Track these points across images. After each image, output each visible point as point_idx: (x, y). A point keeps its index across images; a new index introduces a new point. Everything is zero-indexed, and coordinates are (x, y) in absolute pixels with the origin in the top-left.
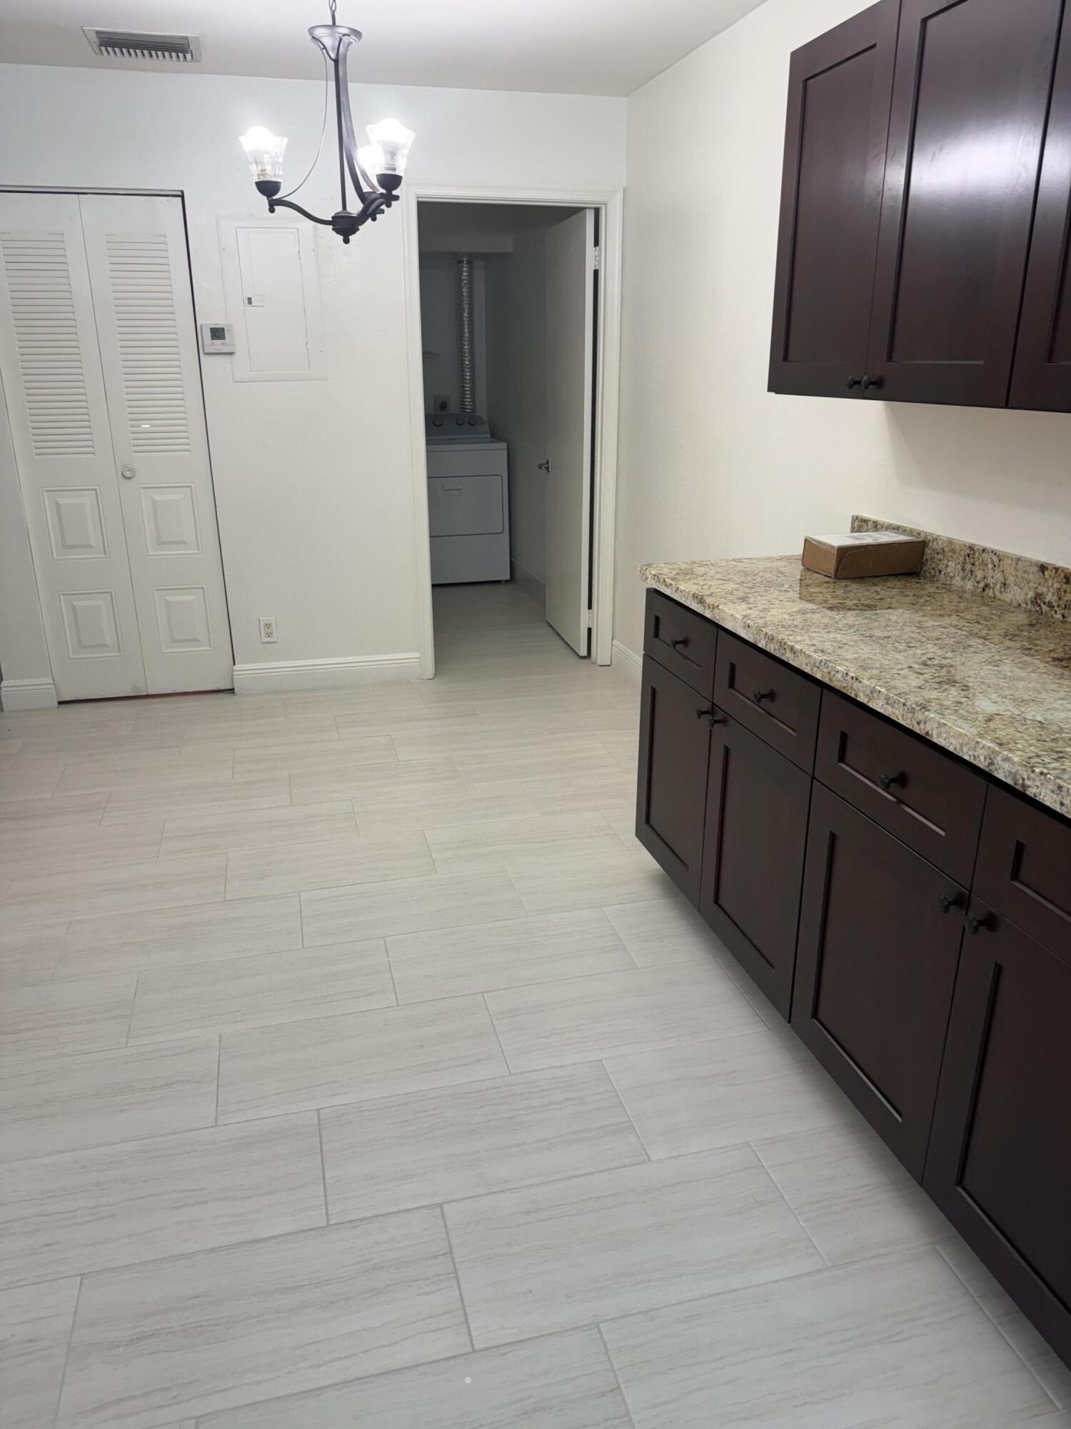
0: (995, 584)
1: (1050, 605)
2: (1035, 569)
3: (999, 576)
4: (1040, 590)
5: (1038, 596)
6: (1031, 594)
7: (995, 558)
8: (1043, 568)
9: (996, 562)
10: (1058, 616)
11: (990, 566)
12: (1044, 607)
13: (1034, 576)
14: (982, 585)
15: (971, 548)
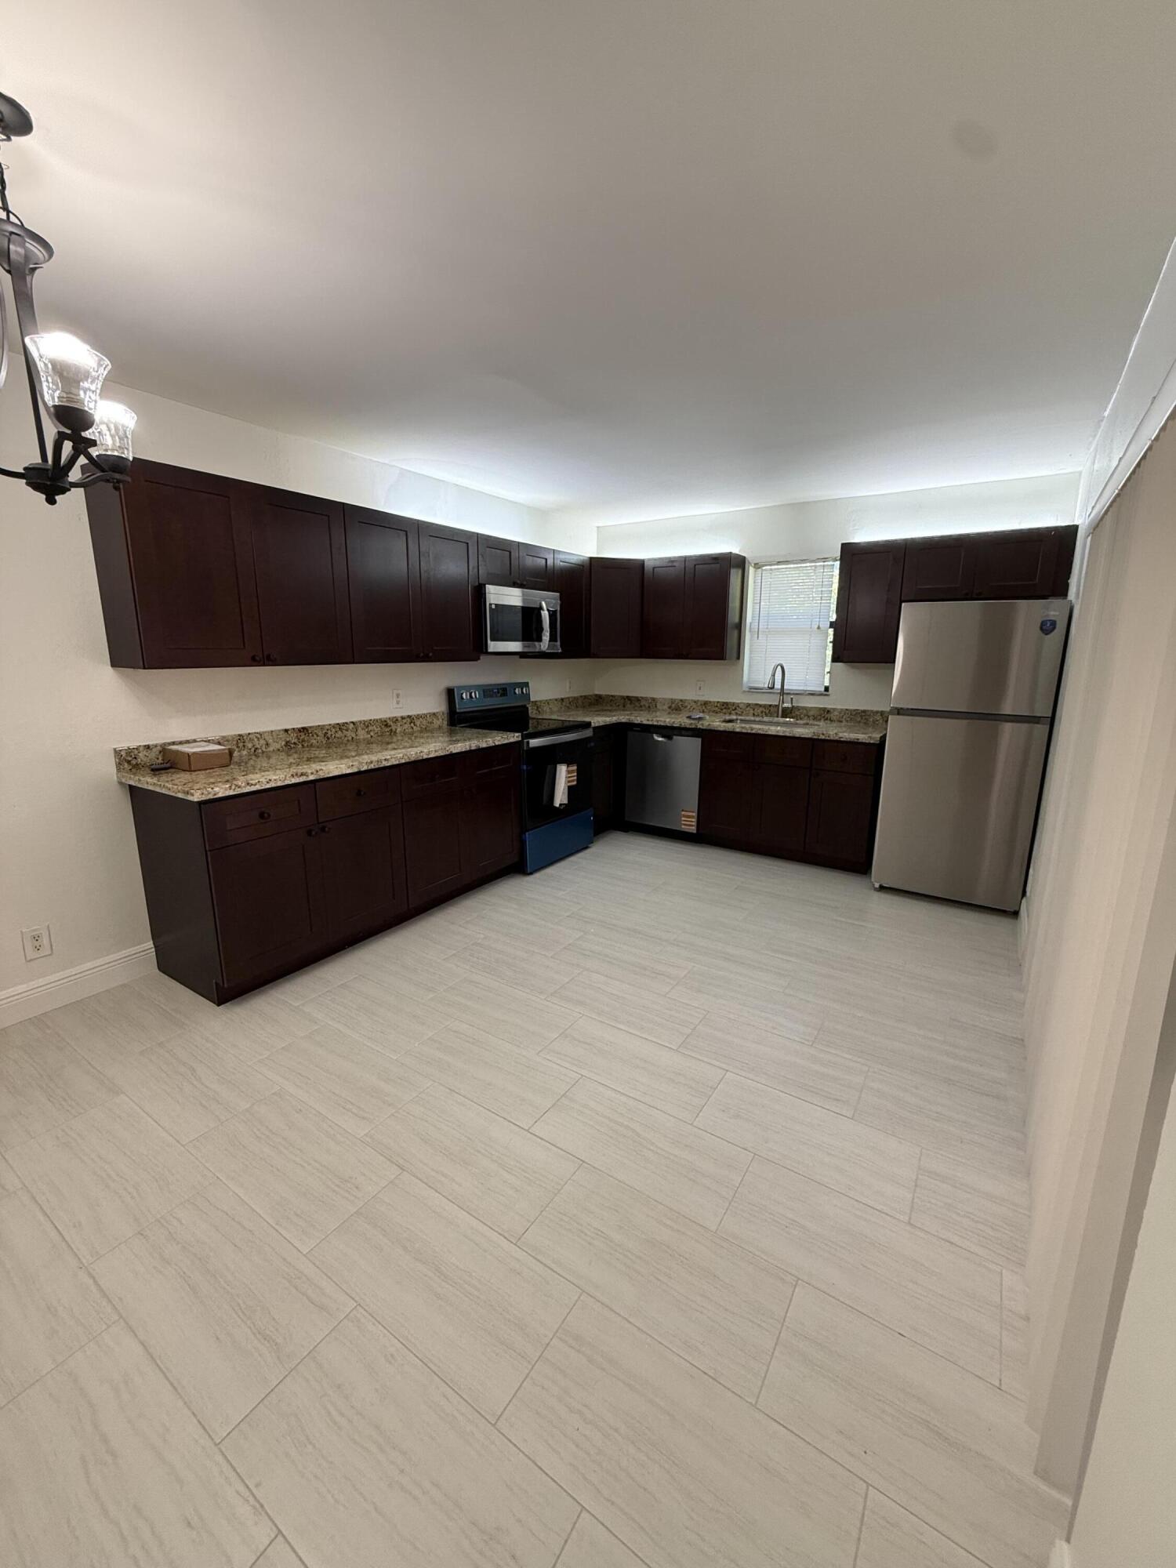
0: (261, 746)
1: (295, 743)
2: (282, 732)
3: (262, 742)
4: (288, 740)
5: (287, 742)
6: (283, 743)
7: (258, 735)
8: (286, 731)
9: (259, 736)
10: (300, 746)
11: (256, 740)
12: (292, 746)
13: (283, 735)
14: (253, 750)
15: (240, 735)
